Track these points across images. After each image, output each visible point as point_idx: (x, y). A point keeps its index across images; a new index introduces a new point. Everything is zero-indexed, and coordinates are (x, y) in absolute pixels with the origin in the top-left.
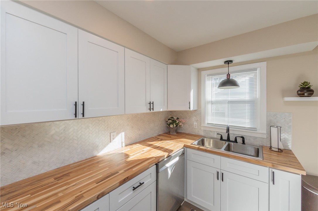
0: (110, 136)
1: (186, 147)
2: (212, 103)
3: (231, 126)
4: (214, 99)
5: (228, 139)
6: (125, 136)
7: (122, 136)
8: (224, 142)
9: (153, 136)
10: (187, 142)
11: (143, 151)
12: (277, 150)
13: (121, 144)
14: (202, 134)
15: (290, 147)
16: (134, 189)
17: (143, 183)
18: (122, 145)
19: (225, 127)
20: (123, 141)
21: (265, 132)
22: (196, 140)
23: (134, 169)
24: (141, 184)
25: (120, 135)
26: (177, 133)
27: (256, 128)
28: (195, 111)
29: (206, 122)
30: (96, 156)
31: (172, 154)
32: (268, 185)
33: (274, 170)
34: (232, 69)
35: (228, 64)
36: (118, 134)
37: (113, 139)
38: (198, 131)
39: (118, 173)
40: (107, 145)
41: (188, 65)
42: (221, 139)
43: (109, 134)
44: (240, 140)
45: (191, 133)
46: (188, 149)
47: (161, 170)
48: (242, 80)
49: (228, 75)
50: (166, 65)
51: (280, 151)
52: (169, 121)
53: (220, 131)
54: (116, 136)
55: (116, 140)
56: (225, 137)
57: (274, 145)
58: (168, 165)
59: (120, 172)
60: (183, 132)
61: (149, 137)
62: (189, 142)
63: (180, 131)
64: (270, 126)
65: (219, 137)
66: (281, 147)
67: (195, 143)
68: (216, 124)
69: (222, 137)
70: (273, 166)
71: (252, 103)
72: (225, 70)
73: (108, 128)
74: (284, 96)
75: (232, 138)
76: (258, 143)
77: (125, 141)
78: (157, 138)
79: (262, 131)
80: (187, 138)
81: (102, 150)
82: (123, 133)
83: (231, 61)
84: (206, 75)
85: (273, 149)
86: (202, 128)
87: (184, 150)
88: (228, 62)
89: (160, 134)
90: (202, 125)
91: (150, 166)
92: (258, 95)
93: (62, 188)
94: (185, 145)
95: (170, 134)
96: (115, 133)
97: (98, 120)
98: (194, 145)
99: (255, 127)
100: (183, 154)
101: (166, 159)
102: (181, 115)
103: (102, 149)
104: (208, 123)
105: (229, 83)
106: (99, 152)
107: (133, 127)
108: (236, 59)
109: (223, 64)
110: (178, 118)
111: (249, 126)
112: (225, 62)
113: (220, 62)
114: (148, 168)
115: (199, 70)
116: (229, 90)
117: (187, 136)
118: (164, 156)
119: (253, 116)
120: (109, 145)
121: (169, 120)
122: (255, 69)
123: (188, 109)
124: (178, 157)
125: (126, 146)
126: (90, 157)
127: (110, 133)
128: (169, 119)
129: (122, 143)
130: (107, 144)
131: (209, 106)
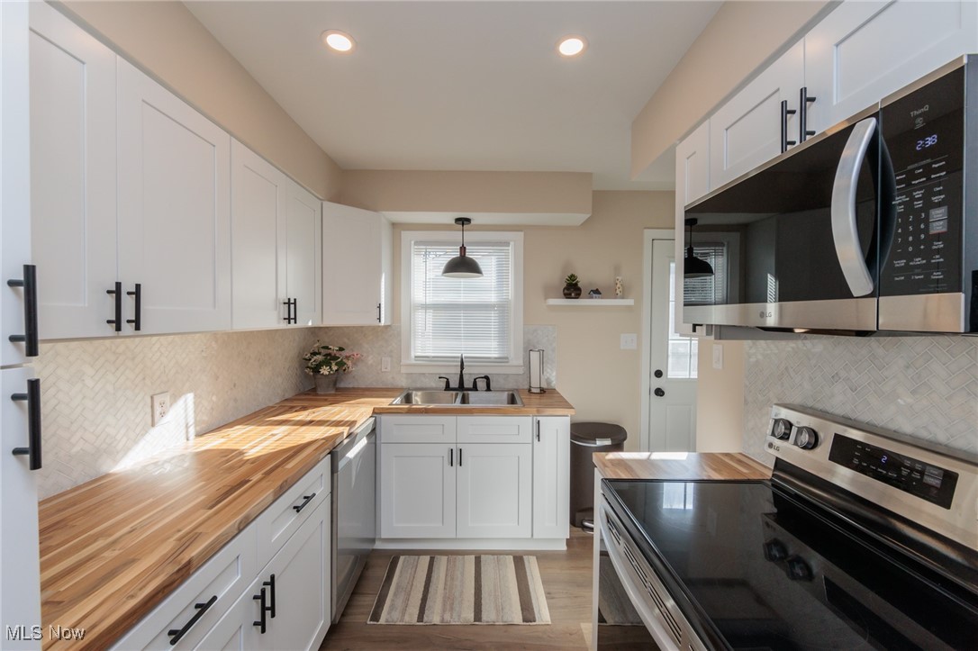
0: (152, 407)
1: (377, 412)
2: (426, 307)
3: (466, 357)
4: (430, 300)
5: (461, 387)
6: (196, 405)
7: (186, 406)
8: (454, 393)
9: (271, 405)
10: (377, 403)
11: (273, 435)
12: (538, 391)
13: (184, 431)
14: (403, 382)
15: (554, 384)
16: (298, 509)
17: (314, 495)
18: (187, 432)
19: (457, 361)
20: (191, 421)
21: (521, 362)
22: (396, 397)
23: (290, 465)
24: (308, 498)
25: (181, 402)
26: (337, 389)
27: (507, 358)
28: (386, 327)
29: (413, 354)
30: (107, 475)
31: (357, 429)
32: (531, 445)
33: (539, 418)
34: (470, 236)
35: (463, 224)
36: (175, 398)
37: (163, 414)
38: (393, 378)
39: (249, 481)
40: (143, 435)
41: (375, 211)
42: (448, 388)
43: (149, 400)
44: (481, 384)
45: (375, 385)
46: (384, 418)
47: (341, 464)
48: (486, 260)
49: (463, 249)
50: (320, 202)
51: (543, 391)
52: (315, 357)
53: (443, 371)
54: (171, 405)
55: (168, 417)
56: (454, 383)
57: (535, 384)
58: (351, 454)
59: (255, 478)
60: (351, 386)
61: (260, 408)
62: (384, 403)
63: (342, 385)
64: (528, 351)
65: (443, 384)
66: (544, 386)
67: (397, 401)
68: (434, 357)
69: (448, 383)
70: (538, 411)
71: (502, 308)
72: (456, 235)
73: (144, 379)
74: (546, 297)
75: (468, 383)
76: (511, 385)
77: (195, 420)
78: (288, 405)
79: (517, 360)
80: (372, 397)
81: (125, 454)
82: (190, 396)
83: (468, 220)
84: (413, 242)
85: (533, 390)
86: (404, 370)
87: (375, 420)
88: (463, 221)
89: (287, 396)
90: (404, 361)
91: (322, 456)
92: (511, 295)
93: (90, 547)
94: (377, 408)
95: (317, 395)
96: (167, 398)
97: (114, 352)
98: (396, 404)
99: (506, 355)
100: (374, 430)
101: (346, 441)
102: (346, 340)
103: (127, 450)
104: (416, 357)
105: (463, 265)
106: (116, 462)
107: (217, 378)
108: (478, 218)
109: (453, 222)
110: (341, 349)
111: (496, 356)
112: (457, 220)
113: (448, 218)
114: (319, 461)
115: (395, 226)
116: (463, 280)
117: (367, 393)
118: (343, 433)
119: (503, 335)
120: (148, 437)
121: (314, 354)
122: (507, 244)
123: (377, 323)
124: (365, 438)
125: (199, 435)
126: (88, 479)
127: (152, 397)
128: (311, 351)
129: (187, 427)
130: (145, 432)
131: (419, 316)
